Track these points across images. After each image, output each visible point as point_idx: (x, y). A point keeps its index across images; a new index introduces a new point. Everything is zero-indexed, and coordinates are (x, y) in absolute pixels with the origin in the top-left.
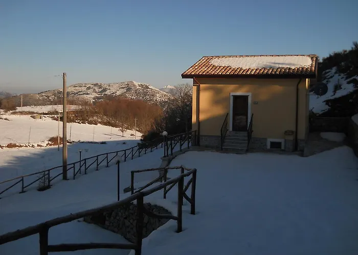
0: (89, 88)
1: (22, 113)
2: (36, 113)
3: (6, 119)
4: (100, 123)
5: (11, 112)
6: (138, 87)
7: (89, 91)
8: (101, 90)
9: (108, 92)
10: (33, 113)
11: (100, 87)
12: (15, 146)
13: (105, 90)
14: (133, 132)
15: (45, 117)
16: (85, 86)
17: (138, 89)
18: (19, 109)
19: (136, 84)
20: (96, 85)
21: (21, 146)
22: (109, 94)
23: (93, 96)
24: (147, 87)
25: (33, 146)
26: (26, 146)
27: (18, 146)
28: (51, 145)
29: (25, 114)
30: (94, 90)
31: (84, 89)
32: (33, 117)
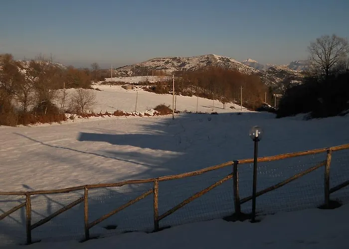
0: (167, 63)
1: (112, 83)
2: (127, 83)
3: (97, 89)
4: (194, 94)
5: (101, 82)
6: (219, 61)
7: (168, 66)
8: (179, 64)
9: (187, 67)
10: (123, 83)
11: (179, 61)
12: (122, 114)
13: (184, 64)
14: (232, 104)
15: (137, 88)
16: (164, 61)
17: (219, 63)
18: (107, 80)
19: (217, 57)
20: (174, 59)
21: (128, 115)
22: (189, 68)
23: (171, 71)
24: (228, 60)
25: (140, 115)
26: (133, 115)
27: (124, 114)
28: (158, 114)
29: (115, 85)
30: (173, 64)
31: (162, 63)
32: (125, 88)
